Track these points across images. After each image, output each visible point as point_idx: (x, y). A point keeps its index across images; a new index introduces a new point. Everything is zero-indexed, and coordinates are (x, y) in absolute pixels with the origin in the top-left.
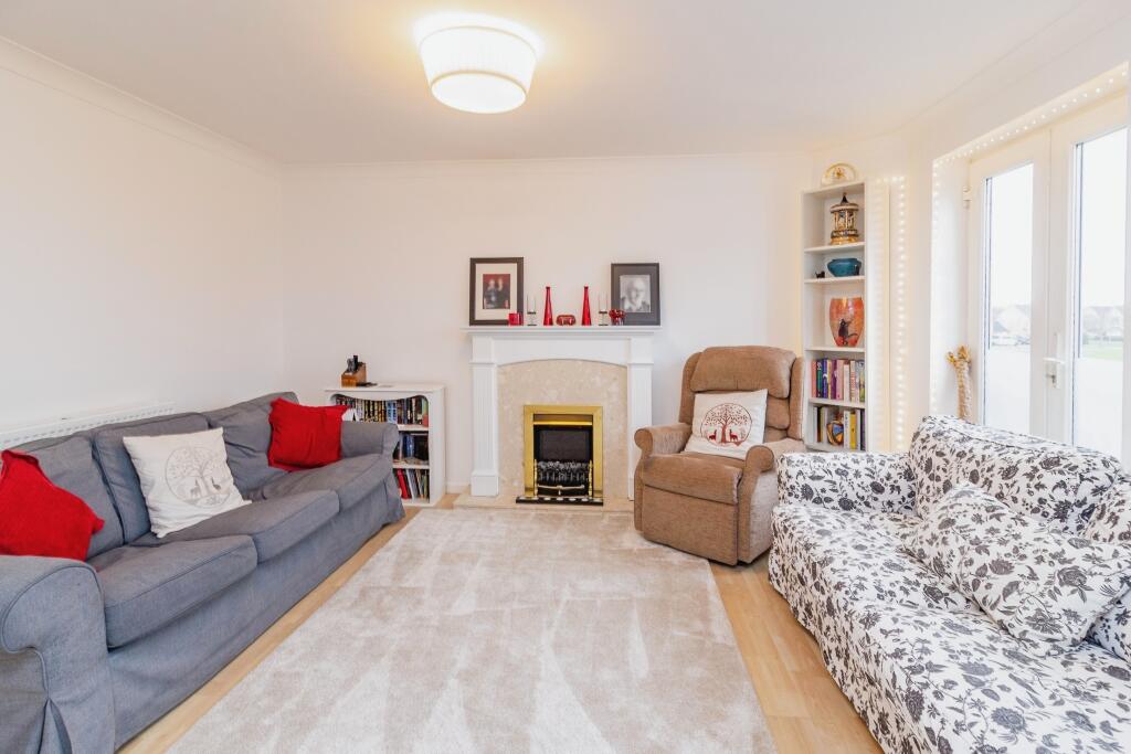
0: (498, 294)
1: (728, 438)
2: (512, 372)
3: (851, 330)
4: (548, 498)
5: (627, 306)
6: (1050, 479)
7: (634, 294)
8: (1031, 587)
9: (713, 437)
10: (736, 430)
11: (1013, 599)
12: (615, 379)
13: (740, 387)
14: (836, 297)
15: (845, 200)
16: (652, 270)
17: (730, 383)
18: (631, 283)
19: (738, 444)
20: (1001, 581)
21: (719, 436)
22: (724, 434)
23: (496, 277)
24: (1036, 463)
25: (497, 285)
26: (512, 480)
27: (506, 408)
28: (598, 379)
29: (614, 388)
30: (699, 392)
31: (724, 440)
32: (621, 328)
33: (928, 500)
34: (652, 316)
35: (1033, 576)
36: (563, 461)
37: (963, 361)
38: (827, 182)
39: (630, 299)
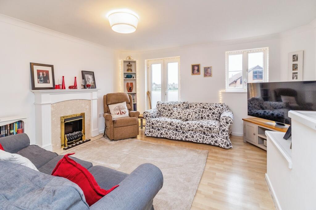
0: (44, 77)
1: (122, 113)
2: (56, 106)
3: (131, 89)
4: (70, 146)
5: (88, 83)
6: (185, 105)
7: (89, 80)
8: (193, 115)
9: (118, 114)
10: (123, 111)
11: (193, 117)
12: (88, 104)
13: (119, 102)
14: (128, 82)
15: (129, 63)
16: (92, 73)
17: (117, 101)
18: (88, 76)
19: (125, 114)
20: (190, 116)
21: (120, 113)
22: (121, 112)
23: (43, 71)
24: (182, 103)
25: (43, 74)
26: (56, 145)
27: (53, 119)
28: (83, 104)
29: (88, 107)
30: (109, 105)
31: (121, 114)
32: (87, 89)
33: (166, 113)
34: (94, 86)
35: (193, 114)
36: (71, 133)
37: (149, 93)
38: (128, 60)
39: (88, 81)
